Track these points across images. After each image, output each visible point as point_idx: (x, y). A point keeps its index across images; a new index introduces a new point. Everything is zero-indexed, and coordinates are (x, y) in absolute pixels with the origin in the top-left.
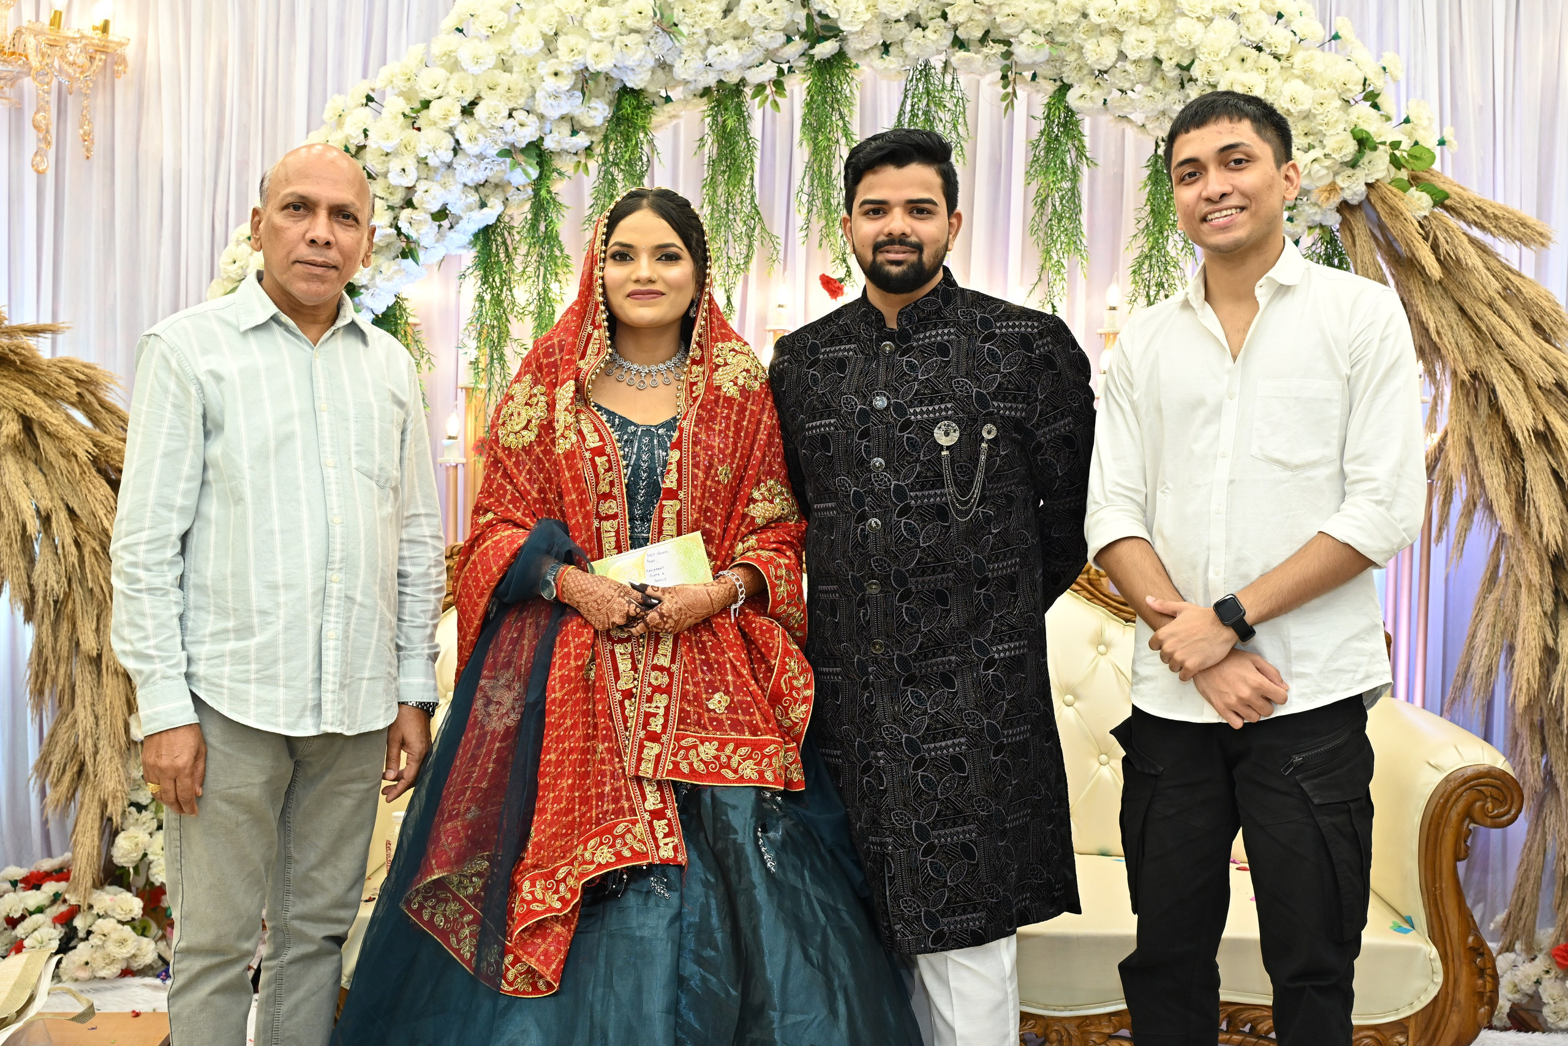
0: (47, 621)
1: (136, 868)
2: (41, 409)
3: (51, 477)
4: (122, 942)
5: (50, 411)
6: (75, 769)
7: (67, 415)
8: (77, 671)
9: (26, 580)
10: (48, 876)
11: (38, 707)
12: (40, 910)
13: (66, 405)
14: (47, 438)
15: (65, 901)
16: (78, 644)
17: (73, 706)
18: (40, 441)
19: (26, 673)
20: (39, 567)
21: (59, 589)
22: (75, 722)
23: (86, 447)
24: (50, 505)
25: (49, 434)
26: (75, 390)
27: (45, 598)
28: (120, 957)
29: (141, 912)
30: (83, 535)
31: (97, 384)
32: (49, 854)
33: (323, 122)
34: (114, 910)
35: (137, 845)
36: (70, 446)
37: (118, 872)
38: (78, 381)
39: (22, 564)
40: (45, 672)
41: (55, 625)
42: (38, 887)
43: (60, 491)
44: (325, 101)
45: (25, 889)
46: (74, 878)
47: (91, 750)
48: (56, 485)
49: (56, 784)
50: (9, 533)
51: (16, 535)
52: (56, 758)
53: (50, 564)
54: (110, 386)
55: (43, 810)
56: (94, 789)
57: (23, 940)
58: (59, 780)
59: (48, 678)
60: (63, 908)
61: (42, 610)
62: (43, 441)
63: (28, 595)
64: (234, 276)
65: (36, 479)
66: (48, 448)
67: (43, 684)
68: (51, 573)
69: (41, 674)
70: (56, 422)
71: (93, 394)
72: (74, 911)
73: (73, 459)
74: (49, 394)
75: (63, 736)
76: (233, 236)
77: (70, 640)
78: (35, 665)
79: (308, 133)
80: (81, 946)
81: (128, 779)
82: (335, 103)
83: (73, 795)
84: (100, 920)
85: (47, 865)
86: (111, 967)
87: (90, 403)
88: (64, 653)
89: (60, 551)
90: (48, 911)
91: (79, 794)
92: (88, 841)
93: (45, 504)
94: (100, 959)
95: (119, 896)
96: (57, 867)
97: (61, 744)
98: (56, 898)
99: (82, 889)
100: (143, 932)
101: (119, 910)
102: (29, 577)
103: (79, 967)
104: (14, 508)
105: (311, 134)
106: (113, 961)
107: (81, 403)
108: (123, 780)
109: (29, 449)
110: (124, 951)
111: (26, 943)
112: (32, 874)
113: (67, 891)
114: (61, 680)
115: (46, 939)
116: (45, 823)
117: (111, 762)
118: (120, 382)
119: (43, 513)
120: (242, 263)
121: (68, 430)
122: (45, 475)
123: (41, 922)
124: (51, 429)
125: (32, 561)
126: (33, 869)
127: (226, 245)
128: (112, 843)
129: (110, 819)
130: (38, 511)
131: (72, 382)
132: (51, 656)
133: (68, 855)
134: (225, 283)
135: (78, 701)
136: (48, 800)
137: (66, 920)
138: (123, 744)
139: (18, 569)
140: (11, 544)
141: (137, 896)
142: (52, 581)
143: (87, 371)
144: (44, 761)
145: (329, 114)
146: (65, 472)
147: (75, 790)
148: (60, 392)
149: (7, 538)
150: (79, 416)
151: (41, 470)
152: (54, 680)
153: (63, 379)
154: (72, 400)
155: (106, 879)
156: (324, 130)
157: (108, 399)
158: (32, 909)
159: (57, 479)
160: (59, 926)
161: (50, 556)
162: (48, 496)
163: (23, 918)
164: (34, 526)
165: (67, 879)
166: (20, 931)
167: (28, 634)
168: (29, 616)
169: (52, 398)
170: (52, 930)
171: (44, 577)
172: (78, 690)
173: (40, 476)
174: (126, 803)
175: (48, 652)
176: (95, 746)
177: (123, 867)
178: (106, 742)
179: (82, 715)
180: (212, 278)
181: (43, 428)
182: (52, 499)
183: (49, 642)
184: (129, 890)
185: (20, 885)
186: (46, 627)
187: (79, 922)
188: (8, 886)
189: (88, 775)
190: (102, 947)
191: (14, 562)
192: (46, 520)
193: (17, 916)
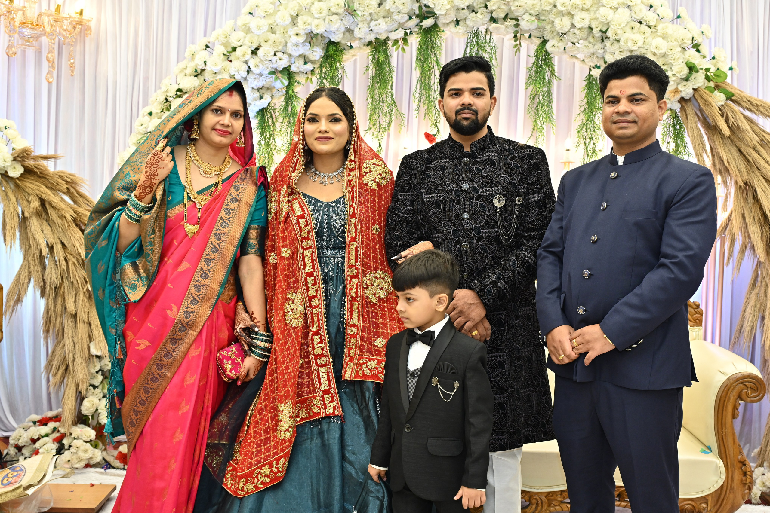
0: (51, 297)
1: (92, 416)
2: (49, 195)
3: (54, 228)
4: (86, 451)
5: (54, 196)
6: (64, 368)
7: (62, 198)
8: (65, 321)
9: (41, 277)
10: (50, 419)
11: (46, 338)
12: (47, 435)
13: (61, 194)
14: (52, 209)
15: (59, 431)
16: (66, 308)
17: (63, 338)
18: (49, 210)
19: (41, 322)
20: (47, 271)
21: (57, 281)
22: (64, 345)
23: (71, 214)
24: (53, 241)
25: (53, 207)
26: (65, 186)
27: (50, 286)
28: (84, 458)
29: (95, 437)
30: (69, 256)
31: (76, 183)
32: (51, 409)
33: (185, 58)
34: (82, 436)
35: (93, 405)
36: (63, 213)
37: (84, 418)
38: (67, 182)
39: (40, 269)
40: (50, 321)
41: (55, 299)
42: (46, 425)
43: (58, 235)
44: (186, 48)
45: (40, 425)
46: (63, 420)
47: (72, 359)
48: (56, 232)
49: (55, 375)
50: (34, 254)
51: (37, 256)
52: (55, 363)
53: (53, 270)
54: (82, 184)
55: (48, 388)
56: (73, 377)
57: (38, 449)
58: (56, 373)
59: (52, 324)
60: (58, 435)
61: (49, 291)
62: (50, 211)
63: (42, 284)
64: (141, 132)
65: (47, 228)
66: (52, 214)
67: (49, 327)
68: (53, 274)
69: (48, 322)
70: (56, 201)
71: (74, 188)
72: (63, 436)
73: (64, 219)
74: (53, 188)
75: (58, 352)
76: (141, 113)
77: (62, 306)
78: (45, 318)
79: (177, 63)
80: (66, 452)
81: (89, 373)
82: (191, 49)
83: (63, 380)
84: (75, 440)
85: (50, 414)
86: (80, 463)
87: (73, 193)
88: (59, 312)
89: (58, 263)
90: (51, 436)
91: (65, 381)
92: (70, 403)
93: (51, 241)
94: (75, 459)
95: (84, 429)
96: (55, 415)
97: (57, 356)
98: (55, 430)
99: (67, 425)
100: (96, 447)
101: (84, 436)
102: (43, 276)
103: (65, 463)
104: (36, 243)
105: (179, 64)
106: (81, 460)
107: (68, 192)
108: (87, 374)
109: (43, 214)
110: (87, 455)
111: (40, 451)
112: (43, 418)
113: (60, 426)
114: (58, 325)
115: (50, 449)
116: (49, 394)
117: (81, 365)
118: (87, 183)
119: (50, 245)
120: (145, 126)
121: (62, 205)
122: (51, 227)
123: (47, 441)
124: (54, 205)
125: (44, 268)
126: (44, 416)
127: (138, 117)
128: (81, 403)
129: (80, 392)
130: (47, 244)
131: (64, 182)
132: (53, 314)
133: (60, 410)
134: (137, 135)
135: (66, 336)
136: (51, 383)
137: (59, 440)
138: (87, 356)
139: (38, 272)
140: (34, 260)
141: (93, 429)
142: (54, 278)
143: (71, 177)
144: (49, 364)
145: (188, 54)
146: (60, 225)
147: (64, 378)
148: (58, 187)
149: (33, 257)
150: (67, 198)
151: (49, 224)
152: (54, 325)
153: (60, 181)
154: (64, 191)
155: (78, 421)
156: (185, 61)
157: (81, 191)
158: (43, 435)
159: (57, 229)
160: (56, 443)
161: (53, 266)
162: (52, 237)
163: (39, 439)
164: (45, 251)
165: (60, 421)
166: (37, 445)
167: (42, 303)
168: (43, 294)
169: (54, 190)
170: (53, 445)
171: (50, 276)
172: (66, 330)
173: (48, 227)
174: (88, 385)
175: (51, 312)
176: (74, 357)
177: (86, 416)
178: (79, 355)
179: (68, 342)
180: (131, 133)
181: (50, 204)
182: (54, 238)
183: (52, 307)
184: (89, 426)
185: (37, 424)
186: (51, 300)
187: (65, 441)
188: (32, 424)
189: (70, 371)
190: (76, 453)
191: (36, 269)
192: (51, 248)
193: (36, 438)
